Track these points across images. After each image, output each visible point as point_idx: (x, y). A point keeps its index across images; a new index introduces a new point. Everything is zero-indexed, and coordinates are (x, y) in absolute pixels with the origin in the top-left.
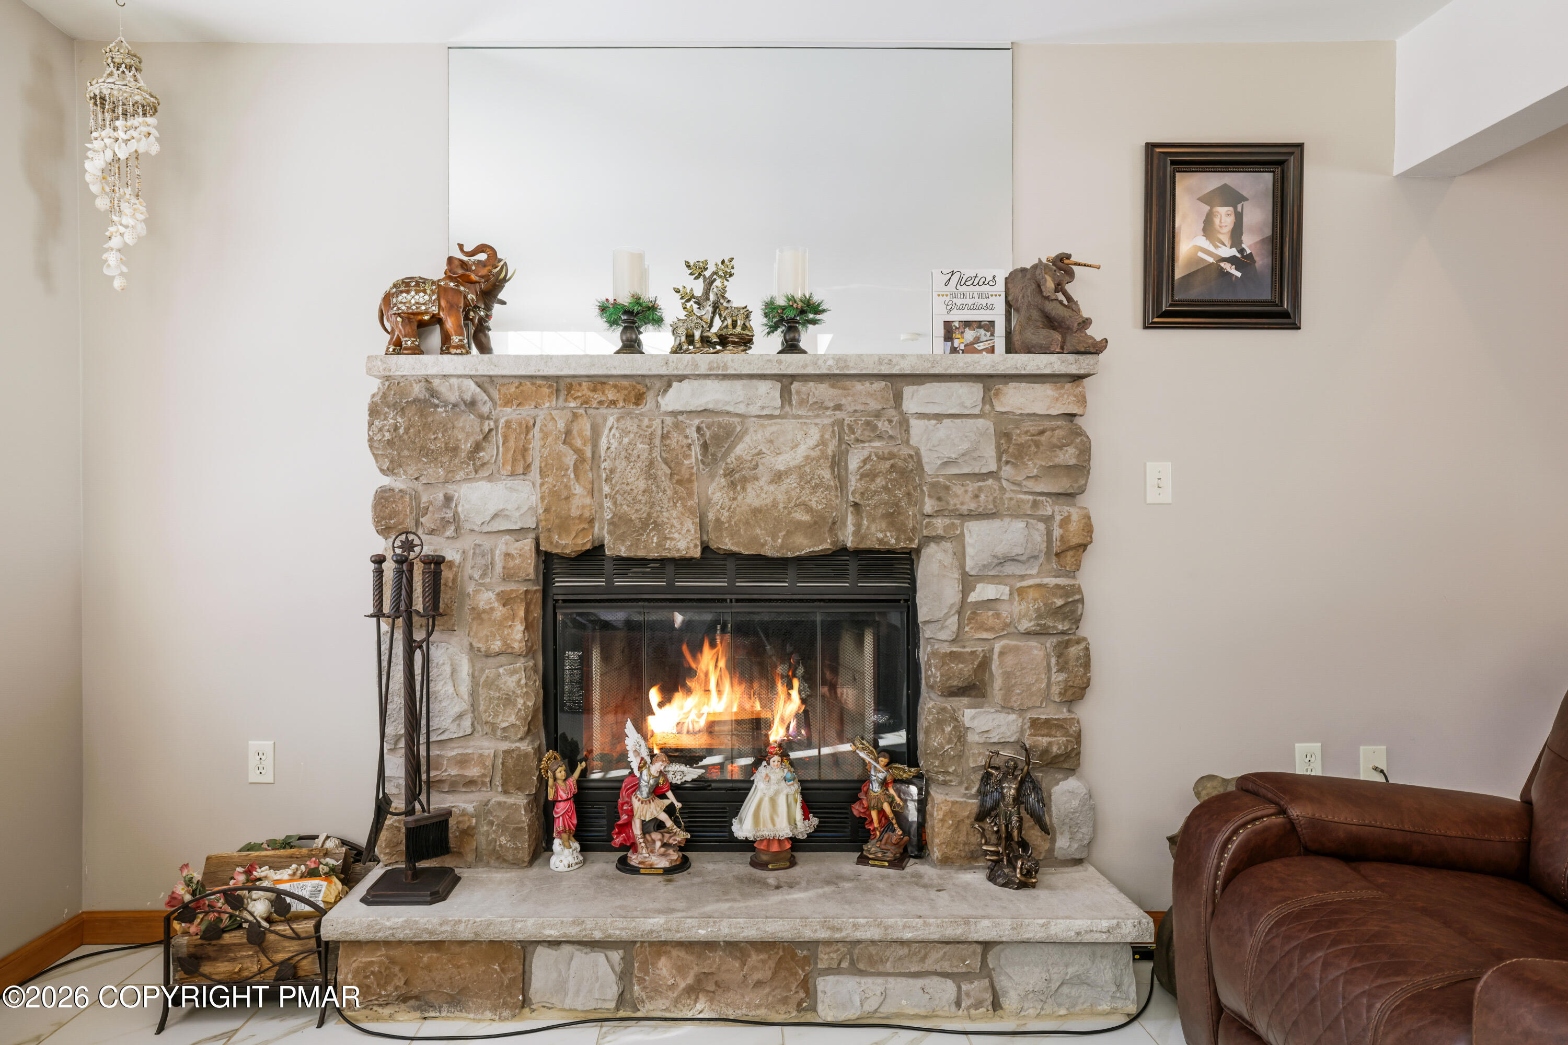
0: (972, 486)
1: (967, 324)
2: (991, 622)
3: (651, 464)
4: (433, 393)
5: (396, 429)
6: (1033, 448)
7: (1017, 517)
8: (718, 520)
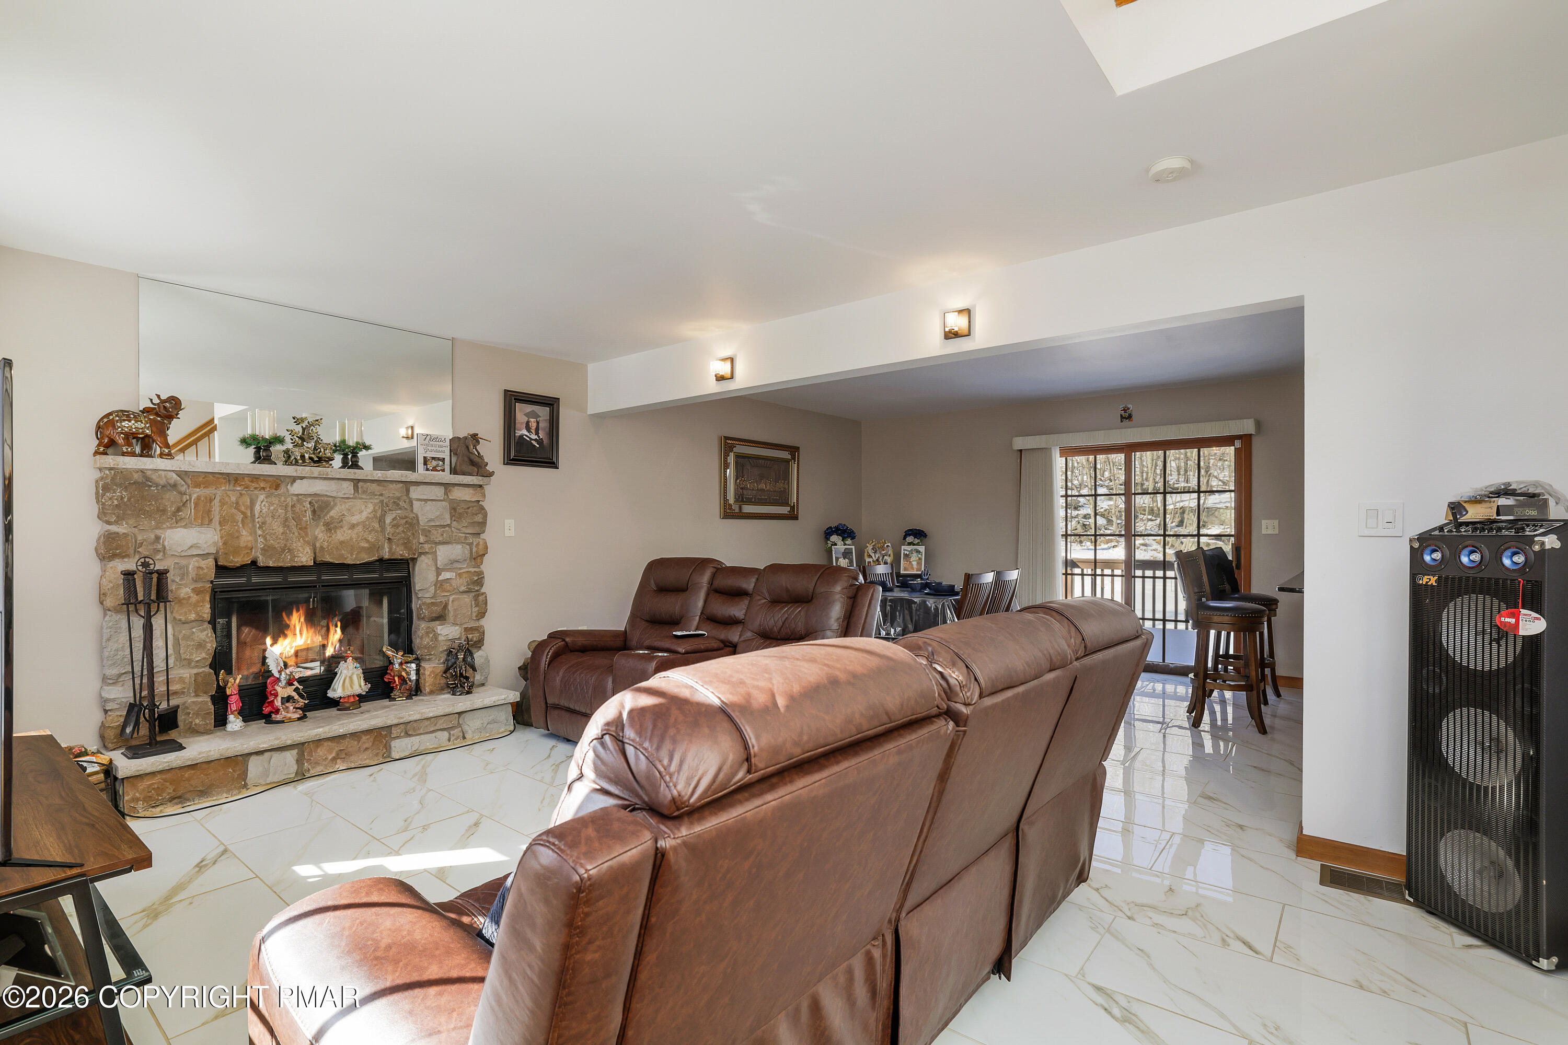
0: (440, 530)
1: (433, 458)
2: (448, 588)
3: (286, 520)
4: (148, 479)
5: (122, 498)
6: (465, 515)
7: (458, 543)
8: (322, 547)
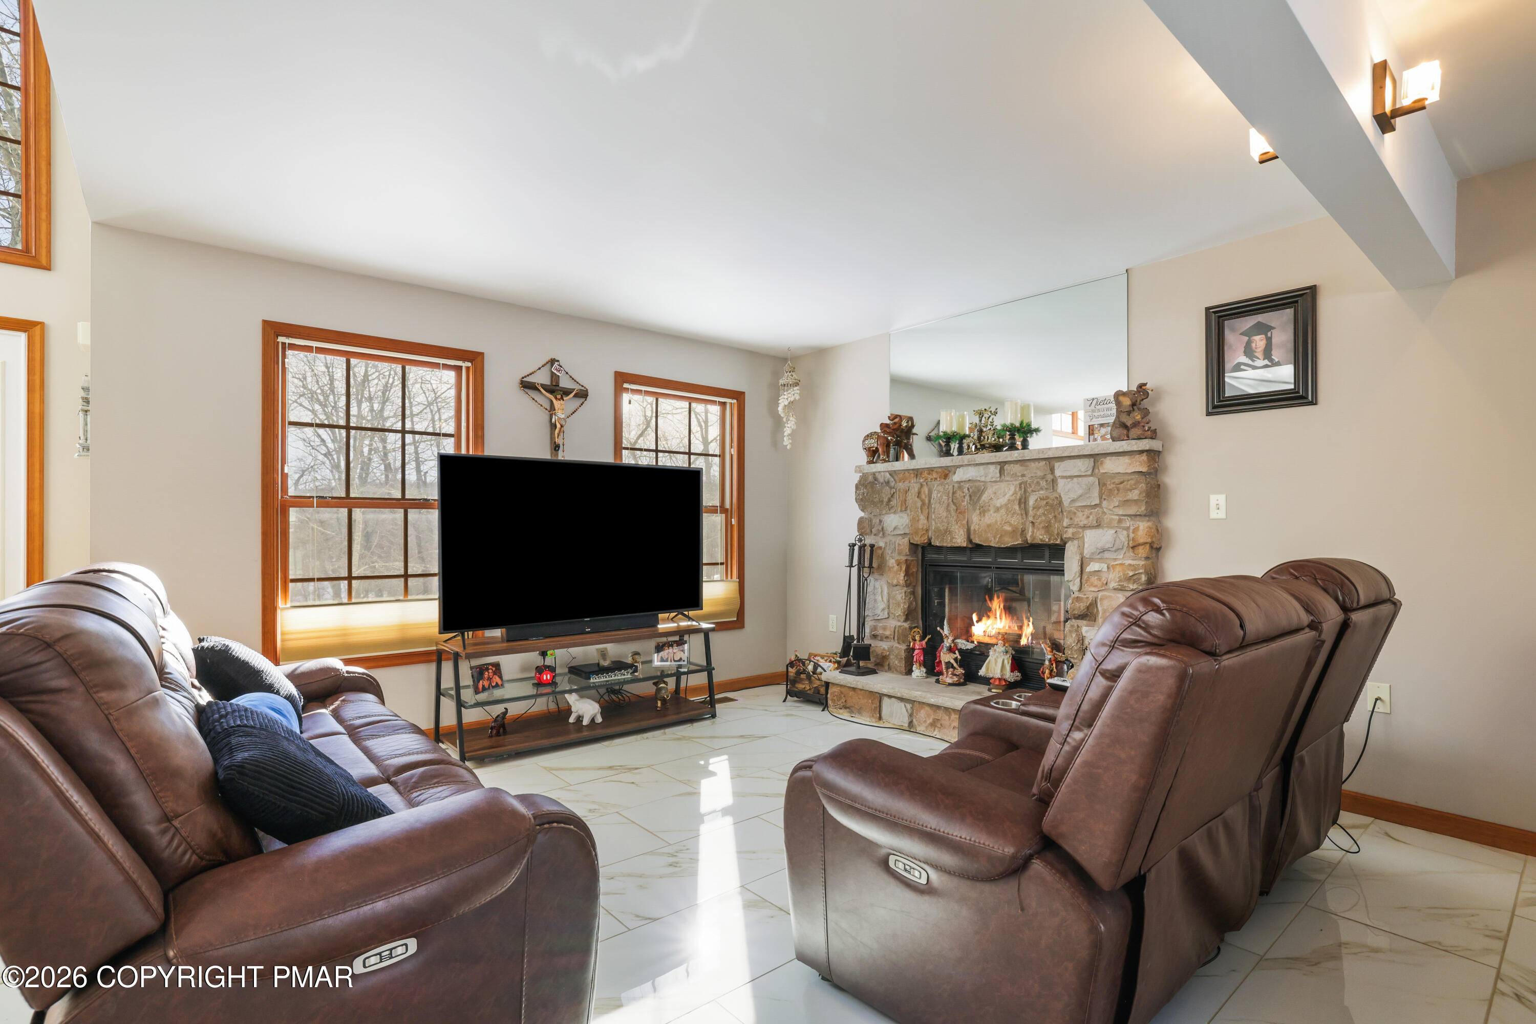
0: (1087, 512)
1: (1102, 425)
2: (1096, 582)
3: (948, 505)
4: (876, 479)
5: (864, 494)
6: (1116, 492)
7: (1112, 528)
8: (975, 530)
